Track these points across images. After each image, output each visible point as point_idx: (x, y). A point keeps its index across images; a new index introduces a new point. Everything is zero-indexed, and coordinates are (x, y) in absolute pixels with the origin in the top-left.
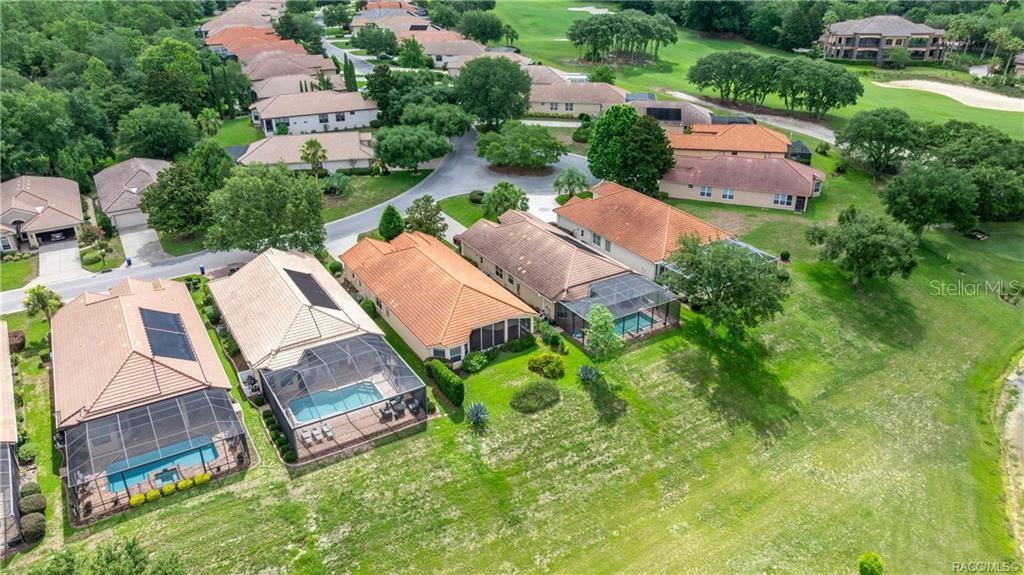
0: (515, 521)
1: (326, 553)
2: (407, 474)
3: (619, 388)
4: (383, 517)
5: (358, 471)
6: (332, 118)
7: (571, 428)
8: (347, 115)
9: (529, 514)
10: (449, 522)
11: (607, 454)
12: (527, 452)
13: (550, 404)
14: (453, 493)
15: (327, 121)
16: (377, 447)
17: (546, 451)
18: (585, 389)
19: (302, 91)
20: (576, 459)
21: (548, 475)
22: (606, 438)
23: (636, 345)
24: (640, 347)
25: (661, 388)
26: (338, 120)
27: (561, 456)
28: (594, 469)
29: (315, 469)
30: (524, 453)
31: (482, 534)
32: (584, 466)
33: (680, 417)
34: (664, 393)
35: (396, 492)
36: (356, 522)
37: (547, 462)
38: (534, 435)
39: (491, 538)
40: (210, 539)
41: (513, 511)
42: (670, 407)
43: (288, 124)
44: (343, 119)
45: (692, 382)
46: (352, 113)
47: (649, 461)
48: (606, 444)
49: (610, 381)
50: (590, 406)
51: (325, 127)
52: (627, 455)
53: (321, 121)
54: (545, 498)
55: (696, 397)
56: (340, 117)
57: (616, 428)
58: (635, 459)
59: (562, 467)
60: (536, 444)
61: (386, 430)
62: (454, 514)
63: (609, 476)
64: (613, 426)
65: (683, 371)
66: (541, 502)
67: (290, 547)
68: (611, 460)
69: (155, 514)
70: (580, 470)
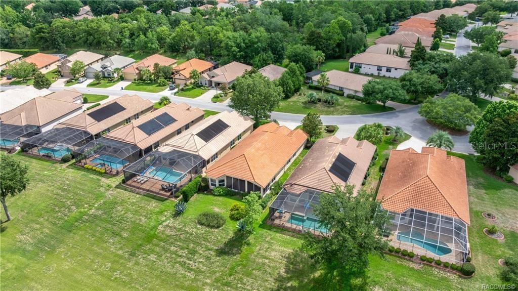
0: (132, 254)
1: (87, 215)
2: (136, 211)
3: (248, 244)
4: (111, 217)
5: (129, 199)
6: (384, 70)
7: (203, 242)
8: (393, 70)
9: (140, 257)
10: (121, 236)
11: (196, 264)
12: (175, 237)
13: (212, 227)
14: (136, 227)
15: (381, 70)
16: (144, 195)
17: (180, 242)
18: (235, 233)
19: (387, 53)
20: (184, 255)
21: (166, 250)
22: (208, 258)
23: (291, 234)
24: (293, 236)
25: (267, 261)
26: (387, 71)
27: (182, 248)
28: (183, 264)
29: (122, 189)
30: (173, 236)
31: (121, 248)
32: (182, 260)
33: (251, 280)
34: (264, 264)
35: (126, 213)
36: (105, 213)
37: (174, 246)
38: (188, 233)
39: (120, 252)
40: (79, 188)
41: (138, 250)
42: (256, 272)
43: (361, 67)
44: (390, 72)
45: (287, 272)
46: (396, 69)
47: (206, 283)
48: (204, 261)
49: (251, 239)
50: (224, 241)
51: (379, 73)
52: (203, 272)
53: (378, 70)
54: (153, 257)
55: (275, 279)
56: (388, 70)
57: (218, 258)
58: (202, 277)
59: (175, 253)
60: (182, 236)
61: (155, 193)
62: (125, 235)
63: (183, 272)
64: (219, 256)
65: (292, 264)
66: (149, 257)
67: (86, 206)
68: (194, 267)
69: (83, 173)
70: (178, 260)
